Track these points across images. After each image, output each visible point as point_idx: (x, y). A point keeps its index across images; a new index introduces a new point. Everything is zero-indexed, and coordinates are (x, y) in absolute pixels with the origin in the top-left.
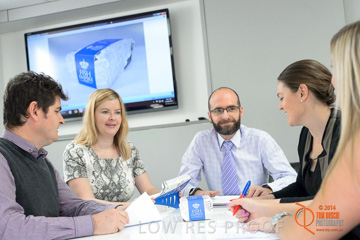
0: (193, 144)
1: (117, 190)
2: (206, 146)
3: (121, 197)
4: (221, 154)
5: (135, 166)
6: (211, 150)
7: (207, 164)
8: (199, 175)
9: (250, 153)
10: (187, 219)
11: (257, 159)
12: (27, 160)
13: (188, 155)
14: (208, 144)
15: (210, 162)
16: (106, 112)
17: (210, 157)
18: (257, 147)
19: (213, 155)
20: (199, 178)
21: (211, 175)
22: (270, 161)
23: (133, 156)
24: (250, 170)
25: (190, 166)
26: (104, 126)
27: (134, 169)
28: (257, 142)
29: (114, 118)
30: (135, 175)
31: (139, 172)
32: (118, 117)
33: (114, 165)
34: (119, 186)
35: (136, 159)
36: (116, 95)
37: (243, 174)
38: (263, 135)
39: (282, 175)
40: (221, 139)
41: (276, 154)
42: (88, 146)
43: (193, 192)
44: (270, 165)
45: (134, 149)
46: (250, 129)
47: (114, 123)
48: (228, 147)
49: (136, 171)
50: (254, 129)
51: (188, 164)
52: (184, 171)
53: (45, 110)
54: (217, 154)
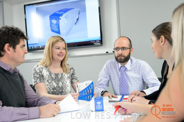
0: (105, 66)
1: (61, 90)
2: (112, 68)
3: (63, 94)
4: (119, 73)
5: (72, 78)
6: (115, 71)
7: (112, 78)
8: (108, 83)
9: (135, 73)
11: (139, 76)
13: (102, 73)
14: (113, 67)
15: (114, 77)
17: (113, 74)
18: (139, 69)
20: (108, 85)
21: (114, 84)
22: (147, 78)
23: (71, 72)
24: (135, 82)
25: (103, 79)
26: (57, 56)
27: (72, 79)
28: (140, 67)
30: (72, 83)
31: (74, 81)
33: (60, 77)
34: (62, 88)
35: (73, 74)
37: (131, 84)
38: (144, 63)
40: (120, 65)
41: (150, 74)
42: (46, 67)
43: (103, 93)
44: (147, 80)
45: (72, 68)
46: (136, 60)
48: (123, 69)
49: (73, 81)
50: (138, 60)
51: (102, 77)
52: (100, 81)
53: (14, 48)
54: (117, 73)
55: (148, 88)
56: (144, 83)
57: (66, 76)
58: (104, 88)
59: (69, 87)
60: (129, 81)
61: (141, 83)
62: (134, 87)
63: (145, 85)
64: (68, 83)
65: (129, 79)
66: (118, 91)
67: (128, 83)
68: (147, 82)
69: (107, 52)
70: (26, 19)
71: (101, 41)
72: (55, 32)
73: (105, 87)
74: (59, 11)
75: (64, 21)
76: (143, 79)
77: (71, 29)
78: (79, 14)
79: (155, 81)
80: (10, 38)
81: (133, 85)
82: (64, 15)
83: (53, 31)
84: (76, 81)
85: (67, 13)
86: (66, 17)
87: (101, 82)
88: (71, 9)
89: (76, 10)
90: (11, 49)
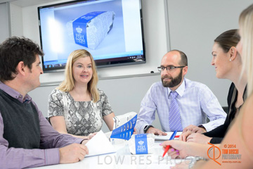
0: (149, 91)
1: (87, 125)
3: (91, 130)
4: (169, 101)
5: (104, 108)
7: (159, 108)
8: (154, 115)
9: (191, 100)
10: (134, 152)
11: (196, 105)
12: (14, 104)
13: (146, 100)
14: (160, 93)
15: (161, 106)
16: (80, 66)
17: (161, 102)
18: (197, 96)
19: (163, 101)
20: (153, 117)
21: (162, 115)
22: (208, 107)
23: (102, 100)
24: (191, 114)
25: (147, 109)
26: (79, 76)
27: (103, 110)
28: (197, 92)
29: (86, 70)
32: (90, 70)
33: (86, 106)
34: (89, 122)
35: (104, 103)
36: (88, 54)
37: (186, 116)
38: (202, 87)
39: (216, 117)
40: (169, 90)
41: (212, 101)
42: (67, 92)
43: (147, 129)
44: (208, 110)
45: (104, 95)
46: (193, 82)
47: (87, 74)
48: (173, 95)
49: (105, 112)
50: (195, 82)
51: (145, 107)
52: (142, 112)
53: (30, 67)
54: (167, 100)
55: (208, 121)
56: (203, 114)
57: (95, 105)
58: (148, 122)
59: (98, 121)
60: (183, 112)
61: (199, 114)
62: (190, 120)
63: (205, 117)
64: (98, 115)
65: (182, 109)
66: (167, 126)
67: (182, 115)
68: (207, 113)
69: (152, 72)
70: (40, 27)
71: (144, 57)
72: (80, 44)
73: (149, 120)
74: (86, 16)
75: (92, 29)
76: (202, 109)
77: (102, 40)
78: (113, 19)
79: (218, 111)
80: (24, 54)
81: (188, 118)
82: (93, 20)
83: (77, 43)
84: (108, 112)
85: (96, 18)
86: (95, 24)
87: (143, 114)
88: (103, 12)
89: (110, 14)
90: (26, 69)
